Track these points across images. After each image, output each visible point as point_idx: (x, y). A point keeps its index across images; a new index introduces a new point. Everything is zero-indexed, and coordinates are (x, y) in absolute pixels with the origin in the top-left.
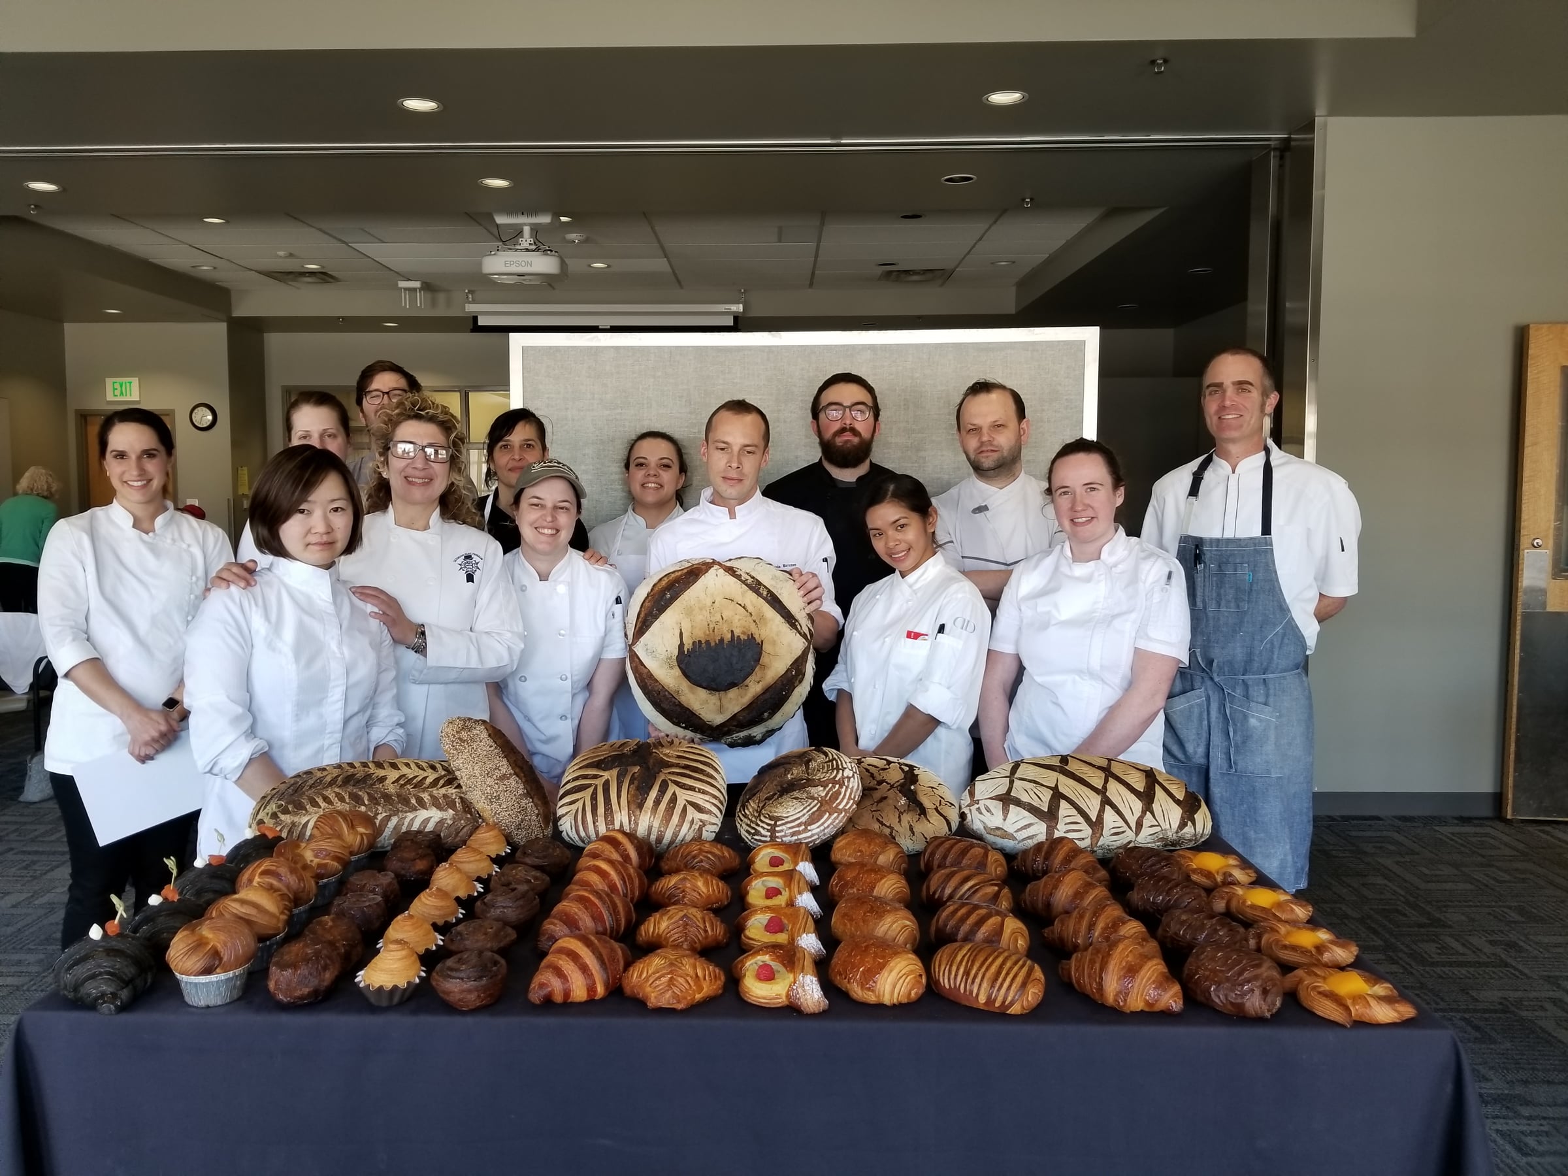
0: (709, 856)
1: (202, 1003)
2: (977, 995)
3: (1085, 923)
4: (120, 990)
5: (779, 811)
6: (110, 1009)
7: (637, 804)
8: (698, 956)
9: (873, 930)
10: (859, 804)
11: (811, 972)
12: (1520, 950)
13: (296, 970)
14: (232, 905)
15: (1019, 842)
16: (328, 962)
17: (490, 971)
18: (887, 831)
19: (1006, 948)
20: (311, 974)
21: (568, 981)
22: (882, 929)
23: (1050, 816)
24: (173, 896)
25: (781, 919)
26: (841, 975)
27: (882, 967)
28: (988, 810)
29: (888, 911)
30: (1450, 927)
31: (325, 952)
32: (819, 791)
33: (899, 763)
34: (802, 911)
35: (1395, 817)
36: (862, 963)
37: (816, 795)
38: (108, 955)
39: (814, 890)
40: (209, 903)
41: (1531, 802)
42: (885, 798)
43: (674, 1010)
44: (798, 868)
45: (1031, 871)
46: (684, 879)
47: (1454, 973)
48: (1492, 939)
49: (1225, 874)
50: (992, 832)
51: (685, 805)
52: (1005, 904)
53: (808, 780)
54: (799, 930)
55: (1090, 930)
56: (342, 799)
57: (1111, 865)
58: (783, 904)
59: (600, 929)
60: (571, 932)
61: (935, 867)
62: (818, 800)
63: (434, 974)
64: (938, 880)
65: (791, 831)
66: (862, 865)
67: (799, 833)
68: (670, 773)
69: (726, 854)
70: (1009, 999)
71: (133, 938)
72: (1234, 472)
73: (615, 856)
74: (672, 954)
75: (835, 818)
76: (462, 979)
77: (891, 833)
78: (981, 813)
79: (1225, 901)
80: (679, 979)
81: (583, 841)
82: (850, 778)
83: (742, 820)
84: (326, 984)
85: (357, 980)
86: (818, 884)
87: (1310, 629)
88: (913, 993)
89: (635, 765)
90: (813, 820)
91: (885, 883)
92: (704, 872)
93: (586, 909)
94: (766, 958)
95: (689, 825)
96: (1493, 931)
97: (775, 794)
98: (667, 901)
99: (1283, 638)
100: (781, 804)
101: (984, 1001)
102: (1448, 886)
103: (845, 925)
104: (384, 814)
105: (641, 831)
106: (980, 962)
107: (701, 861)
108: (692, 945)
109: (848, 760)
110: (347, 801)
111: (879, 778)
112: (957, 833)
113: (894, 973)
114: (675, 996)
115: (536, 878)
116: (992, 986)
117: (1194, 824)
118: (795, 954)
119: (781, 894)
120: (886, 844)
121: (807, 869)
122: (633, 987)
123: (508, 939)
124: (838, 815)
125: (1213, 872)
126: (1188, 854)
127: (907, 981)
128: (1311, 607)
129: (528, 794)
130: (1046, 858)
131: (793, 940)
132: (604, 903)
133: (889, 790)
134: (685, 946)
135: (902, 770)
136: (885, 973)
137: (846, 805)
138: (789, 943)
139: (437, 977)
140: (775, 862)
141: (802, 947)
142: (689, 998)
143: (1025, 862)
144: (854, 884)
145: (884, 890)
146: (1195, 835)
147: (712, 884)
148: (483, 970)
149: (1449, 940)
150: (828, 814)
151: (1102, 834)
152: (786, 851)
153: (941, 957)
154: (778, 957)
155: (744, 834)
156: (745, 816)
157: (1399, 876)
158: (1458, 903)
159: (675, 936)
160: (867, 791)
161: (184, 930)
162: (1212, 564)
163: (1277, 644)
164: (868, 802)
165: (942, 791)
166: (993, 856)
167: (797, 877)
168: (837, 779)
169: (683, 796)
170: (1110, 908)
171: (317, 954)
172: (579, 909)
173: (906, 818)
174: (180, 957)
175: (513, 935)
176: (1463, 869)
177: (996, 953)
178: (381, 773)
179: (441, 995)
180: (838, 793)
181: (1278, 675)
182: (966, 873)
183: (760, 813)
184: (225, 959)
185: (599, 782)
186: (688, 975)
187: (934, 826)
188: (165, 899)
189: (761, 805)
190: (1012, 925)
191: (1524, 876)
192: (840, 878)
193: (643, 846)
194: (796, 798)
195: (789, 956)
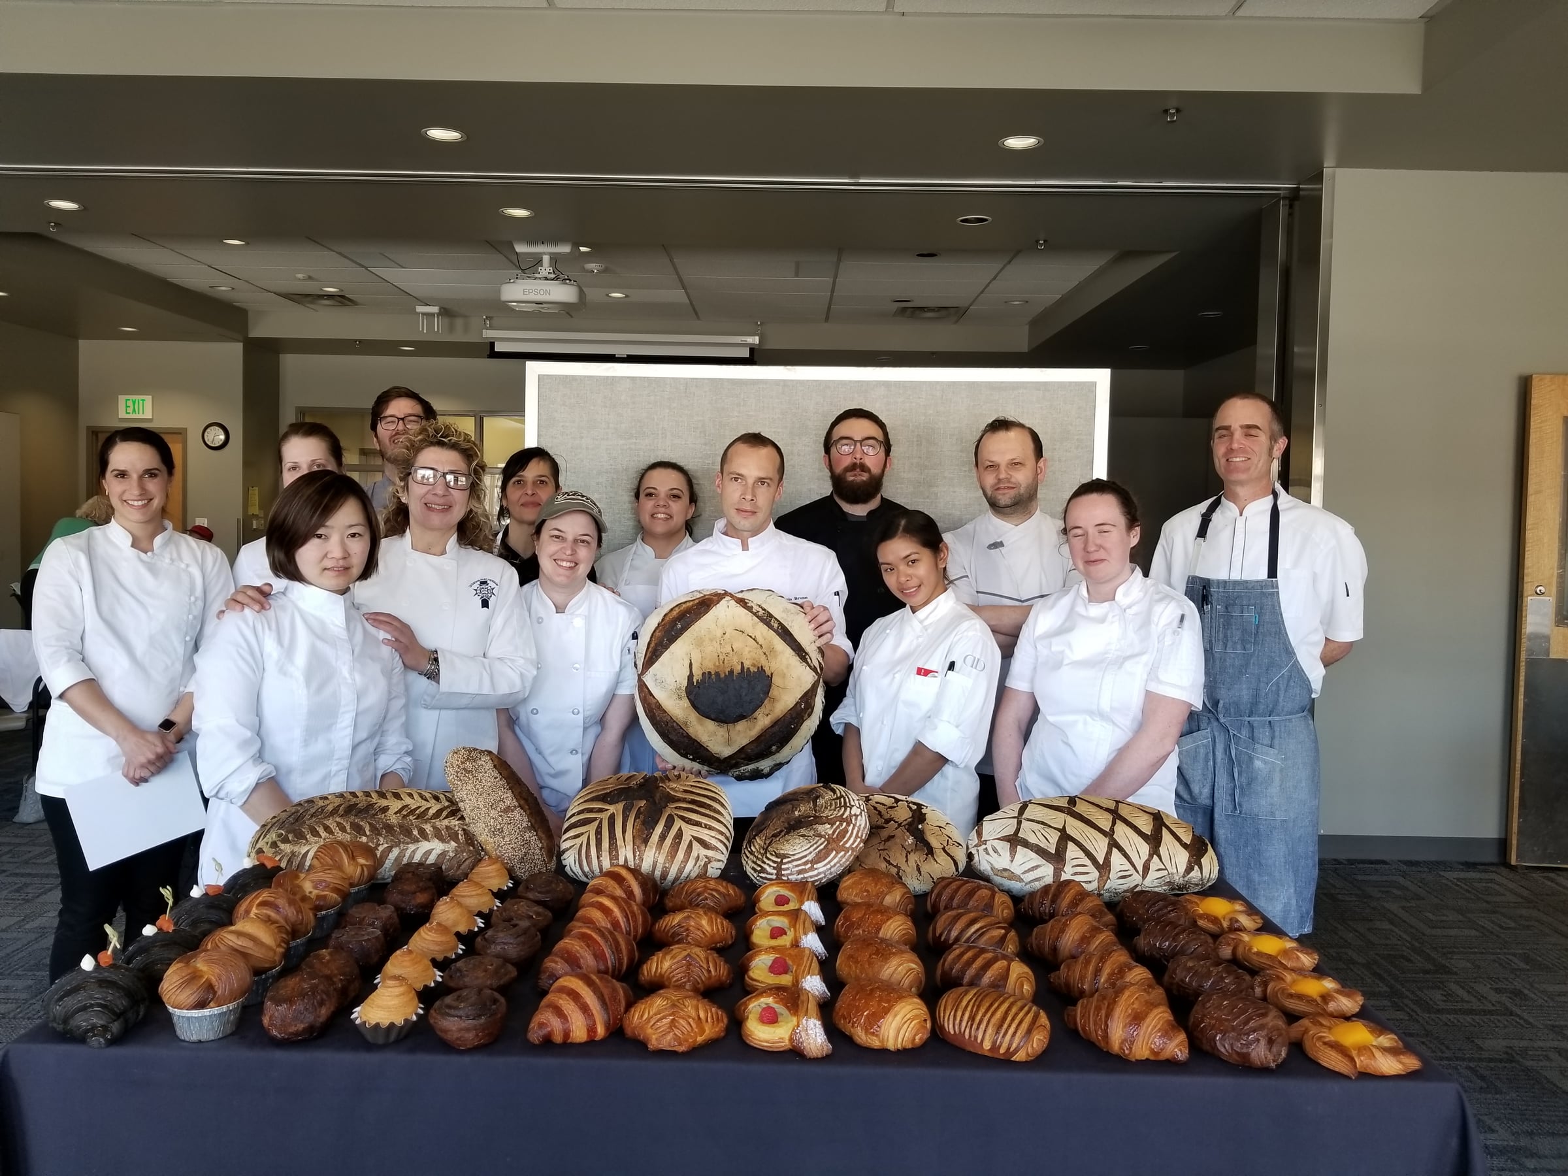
0: (715, 893)
1: (194, 1038)
2: (982, 1041)
3: (1091, 968)
4: (111, 1023)
5: (786, 849)
6: (100, 1042)
7: (642, 839)
8: (700, 998)
9: (879, 972)
10: (866, 842)
11: (815, 1015)
12: (1526, 998)
13: (291, 1006)
14: (228, 938)
15: (1027, 884)
16: (325, 997)
17: (490, 1010)
18: (894, 871)
19: (1012, 993)
20: (306, 1009)
21: (568, 1021)
22: (887, 972)
23: (1057, 858)
24: (169, 927)
25: (785, 960)
26: (845, 1019)
27: (886, 1011)
28: (996, 851)
29: (894, 954)
30: (1456, 974)
31: (321, 987)
32: (826, 829)
33: (907, 801)
34: (807, 952)
35: (1399, 861)
36: (867, 1007)
37: (823, 833)
38: (100, 986)
39: (819, 930)
40: (206, 934)
41: (1536, 849)
42: (893, 836)
43: (675, 1051)
44: (803, 908)
45: (1038, 915)
46: (688, 917)
47: (1459, 1021)
48: (1497, 986)
49: (1231, 919)
50: (999, 874)
51: (691, 841)
52: (1011, 948)
53: (815, 817)
54: (804, 972)
55: (1096, 976)
56: (343, 829)
57: (1118, 909)
58: (788, 944)
59: (602, 967)
60: (573, 970)
61: (942, 908)
62: (825, 838)
63: (432, 1011)
64: (945, 922)
65: (797, 869)
66: (868, 905)
67: (805, 871)
68: (676, 808)
69: (731, 892)
70: (1014, 1045)
71: (127, 970)
72: (1241, 515)
73: (619, 892)
74: (673, 995)
75: (842, 857)
76: (460, 1017)
77: (898, 872)
78: (988, 854)
79: (1231, 948)
80: (681, 1021)
81: (586, 876)
82: (858, 816)
83: (748, 857)
84: (321, 1020)
85: (353, 1017)
86: (823, 923)
87: (1315, 673)
88: (917, 1038)
89: (641, 799)
90: (819, 858)
91: (891, 925)
92: (709, 910)
93: (588, 946)
94: (769, 1000)
95: (694, 861)
96: (1498, 979)
97: (782, 831)
98: (671, 939)
99: (1288, 681)
100: (787, 841)
101: (989, 1048)
102: (1453, 932)
103: (850, 967)
104: (386, 845)
105: (646, 867)
106: (985, 1007)
107: (706, 899)
108: (694, 985)
109: (856, 797)
110: (349, 831)
111: (887, 816)
112: (964, 874)
113: (898, 1018)
114: (676, 1038)
115: (538, 914)
116: (997, 1032)
117: (1201, 868)
118: (799, 996)
119: (786, 934)
120: (893, 884)
121: (813, 909)
122: (635, 1027)
123: (508, 977)
124: (845, 854)
125: (1220, 917)
126: (1195, 899)
127: (911, 1026)
128: (1318, 651)
129: (532, 827)
130: (1053, 901)
131: (797, 982)
132: (606, 940)
133: (896, 829)
134: (687, 987)
135: (910, 808)
136: (889, 1017)
137: (853, 844)
138: (793, 985)
139: (434, 1014)
140: (781, 901)
141: (805, 989)
142: (691, 1040)
143: (1032, 904)
144: (860, 925)
145: (890, 932)
146: (1202, 879)
147: (716, 923)
148: (482, 1008)
149: (1454, 987)
150: (834, 852)
151: (1109, 877)
152: (792, 890)
153: (947, 1001)
154: (782, 999)
155: (749, 871)
156: (752, 853)
157: (1405, 921)
158: (1462, 949)
159: (678, 975)
160: (875, 830)
161: (178, 962)
162: (1219, 605)
163: (1282, 687)
164: (875, 841)
165: (950, 830)
166: (1000, 898)
167: (802, 917)
168: (844, 817)
169: (689, 832)
170: (1117, 954)
171: (314, 989)
172: (581, 947)
173: (913, 858)
174: (174, 990)
175: (513, 972)
176: (1469, 915)
177: (1002, 999)
178: (384, 803)
179: (439, 1033)
180: (845, 831)
181: (1284, 718)
182: (972, 915)
183: (766, 850)
184: (219, 993)
185: (605, 816)
186: (689, 1017)
187: (941, 867)
188: (160, 929)
189: (767, 842)
190: (1018, 969)
191: (1527, 923)
192: (846, 919)
193: (647, 882)
194: (803, 836)
195: (793, 998)
